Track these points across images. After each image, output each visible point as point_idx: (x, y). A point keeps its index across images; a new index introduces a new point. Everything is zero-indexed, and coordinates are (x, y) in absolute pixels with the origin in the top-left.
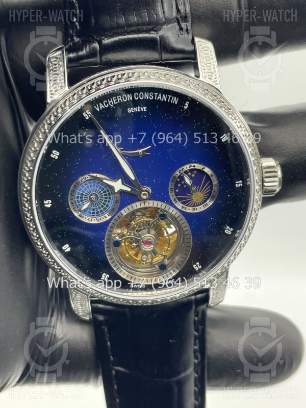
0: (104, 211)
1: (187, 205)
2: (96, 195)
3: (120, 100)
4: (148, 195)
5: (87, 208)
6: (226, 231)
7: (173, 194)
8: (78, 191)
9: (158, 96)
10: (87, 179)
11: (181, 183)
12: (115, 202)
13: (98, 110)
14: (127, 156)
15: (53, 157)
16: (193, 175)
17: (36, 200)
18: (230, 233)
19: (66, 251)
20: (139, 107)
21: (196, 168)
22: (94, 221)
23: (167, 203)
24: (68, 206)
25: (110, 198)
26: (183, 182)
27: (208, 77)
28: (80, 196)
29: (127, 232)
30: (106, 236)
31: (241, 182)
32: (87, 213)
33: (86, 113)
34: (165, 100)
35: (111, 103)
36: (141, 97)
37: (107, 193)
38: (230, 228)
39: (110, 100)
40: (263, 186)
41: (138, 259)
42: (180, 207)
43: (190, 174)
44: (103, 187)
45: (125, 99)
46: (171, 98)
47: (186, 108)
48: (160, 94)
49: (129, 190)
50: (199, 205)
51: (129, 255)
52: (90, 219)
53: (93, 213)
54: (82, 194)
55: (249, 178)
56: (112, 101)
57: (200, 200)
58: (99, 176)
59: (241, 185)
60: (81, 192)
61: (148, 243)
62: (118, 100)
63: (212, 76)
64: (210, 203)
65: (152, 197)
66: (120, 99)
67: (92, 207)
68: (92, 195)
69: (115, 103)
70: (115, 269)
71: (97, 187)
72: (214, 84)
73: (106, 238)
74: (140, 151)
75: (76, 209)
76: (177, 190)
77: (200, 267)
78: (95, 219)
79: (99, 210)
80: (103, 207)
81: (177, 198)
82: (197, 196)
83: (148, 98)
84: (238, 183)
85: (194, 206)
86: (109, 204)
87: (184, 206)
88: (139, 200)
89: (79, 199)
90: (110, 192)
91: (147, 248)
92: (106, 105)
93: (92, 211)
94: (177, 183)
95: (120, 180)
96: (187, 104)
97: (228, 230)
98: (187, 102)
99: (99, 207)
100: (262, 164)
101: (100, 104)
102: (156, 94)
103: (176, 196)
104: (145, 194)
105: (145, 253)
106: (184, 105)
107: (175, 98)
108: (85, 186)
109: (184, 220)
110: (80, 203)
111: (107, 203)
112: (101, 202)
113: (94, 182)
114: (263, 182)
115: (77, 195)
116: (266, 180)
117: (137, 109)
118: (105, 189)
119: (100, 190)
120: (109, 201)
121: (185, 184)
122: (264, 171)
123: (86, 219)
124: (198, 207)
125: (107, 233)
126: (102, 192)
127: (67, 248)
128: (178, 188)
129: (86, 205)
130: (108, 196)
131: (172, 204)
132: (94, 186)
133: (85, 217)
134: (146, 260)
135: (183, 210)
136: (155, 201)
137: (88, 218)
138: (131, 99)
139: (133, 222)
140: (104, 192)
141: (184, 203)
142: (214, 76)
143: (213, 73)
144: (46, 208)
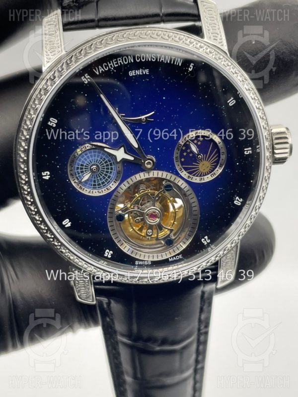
0: (106, 183)
1: (194, 175)
2: (97, 166)
3: (120, 63)
4: (152, 164)
5: (88, 180)
6: (235, 202)
7: (179, 163)
8: (77, 161)
9: (160, 58)
10: (88, 148)
12: (118, 173)
13: (98, 73)
14: (129, 123)
15: (51, 125)
16: (199, 143)
17: (33, 172)
18: (240, 204)
19: (66, 226)
20: (141, 70)
22: (95, 193)
23: (172, 173)
24: (68, 178)
25: (112, 169)
26: (189, 151)
27: (212, 38)
28: (80, 167)
29: (131, 206)
30: (109, 209)
31: (250, 148)
32: (88, 185)
33: (85, 77)
34: (168, 62)
35: (111, 66)
36: (143, 59)
37: (109, 163)
38: (240, 198)
39: (110, 63)
40: (273, 153)
41: (143, 234)
42: (186, 177)
43: (195, 142)
44: (104, 157)
45: (126, 61)
46: (175, 60)
47: (190, 70)
49: (132, 159)
50: (206, 175)
51: (133, 229)
52: (91, 192)
53: (94, 185)
54: (82, 165)
55: (258, 145)
56: (112, 64)
57: (207, 170)
59: (251, 151)
60: (81, 163)
61: (153, 216)
62: (119, 62)
63: (217, 37)
64: (219, 171)
65: (157, 167)
66: (121, 61)
67: (93, 179)
68: (92, 165)
69: (115, 66)
70: (119, 245)
71: (98, 157)
72: (219, 45)
73: (108, 211)
74: (143, 117)
75: (76, 181)
76: (183, 160)
77: (209, 241)
78: (97, 191)
79: (100, 182)
80: (104, 178)
81: (183, 168)
82: (204, 165)
83: (150, 60)
84: (247, 150)
85: (200, 176)
86: (112, 176)
87: (191, 176)
88: (143, 170)
89: (79, 170)
90: (112, 162)
91: (152, 222)
92: (106, 68)
93: (93, 183)
94: (182, 151)
95: (122, 149)
96: (192, 66)
97: (238, 201)
98: (192, 64)
99: (101, 179)
100: (271, 130)
101: (100, 67)
102: (159, 55)
103: (182, 165)
104: (149, 163)
105: (151, 227)
106: (189, 67)
107: (179, 60)
108: (85, 157)
109: (191, 191)
110: (81, 174)
111: (108, 174)
112: (103, 173)
113: (95, 152)
114: (273, 148)
115: (76, 166)
116: (276, 146)
117: (139, 72)
118: (107, 160)
119: (101, 160)
120: (111, 172)
121: (192, 152)
122: (274, 137)
123: (87, 191)
124: (205, 177)
125: (109, 207)
126: (103, 162)
127: (67, 223)
128: (184, 157)
129: (86, 177)
130: (110, 167)
131: (177, 174)
132: (95, 156)
133: (86, 189)
134: (152, 235)
135: (190, 180)
136: (159, 172)
137: (88, 190)
138: (132, 61)
139: (137, 194)
140: (106, 162)
141: (191, 173)
142: (219, 36)
143: (218, 34)
144: (45, 180)
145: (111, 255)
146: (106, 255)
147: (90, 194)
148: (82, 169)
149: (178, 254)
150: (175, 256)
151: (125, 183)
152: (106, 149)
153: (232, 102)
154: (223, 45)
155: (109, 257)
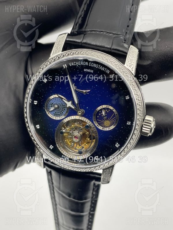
0: (60, 115)
1: (101, 126)
3: (82, 64)
5: (53, 111)
6: (116, 145)
7: (95, 117)
9: (100, 67)
12: (66, 112)
13: (71, 66)
14: (78, 92)
16: (108, 112)
18: (118, 147)
19: (37, 128)
20: (90, 70)
21: (110, 108)
22: (54, 118)
23: (90, 121)
24: (44, 107)
25: (64, 110)
27: (129, 66)
28: (51, 104)
29: (69, 129)
31: (130, 122)
32: (52, 113)
33: (65, 66)
34: (103, 70)
35: (77, 64)
36: (92, 65)
38: (119, 144)
39: (77, 63)
40: (142, 129)
42: (96, 125)
43: (106, 110)
44: (63, 103)
45: (84, 64)
46: (106, 70)
48: (101, 67)
49: (74, 108)
50: (107, 127)
54: (52, 103)
56: (78, 63)
57: (108, 125)
58: (62, 97)
59: (130, 124)
60: (52, 102)
61: (76, 137)
64: (112, 127)
65: (83, 115)
66: (82, 63)
67: (55, 111)
68: (57, 105)
69: (79, 65)
70: (57, 145)
72: (131, 70)
73: (57, 128)
74: (84, 91)
75: (48, 109)
76: (98, 117)
78: (55, 117)
79: (58, 114)
80: (60, 112)
82: (107, 123)
83: (95, 67)
84: (128, 123)
85: (104, 127)
86: (64, 113)
87: (99, 125)
88: (77, 115)
89: (50, 105)
91: (75, 140)
92: (75, 64)
93: (54, 113)
94: (99, 113)
97: (117, 145)
98: (114, 74)
99: (58, 112)
100: (145, 118)
101: (72, 63)
102: (100, 66)
103: (96, 119)
105: (74, 142)
107: (108, 70)
108: (55, 100)
110: (50, 107)
111: (62, 111)
112: (60, 110)
113: (60, 99)
116: (144, 126)
118: (63, 105)
119: (61, 104)
120: (64, 111)
121: (102, 114)
124: (105, 128)
125: (58, 126)
127: (38, 127)
128: (99, 116)
129: (52, 109)
130: (64, 108)
131: (93, 122)
132: (59, 101)
133: (50, 114)
134: (73, 146)
135: (98, 127)
136: (85, 118)
137: (52, 115)
138: (87, 65)
139: (73, 125)
140: (63, 106)
141: (99, 124)
142: (132, 66)
143: (132, 65)
144: (34, 104)
145: (52, 148)
146: (50, 147)
147: (52, 118)
148: (52, 105)
151: (68, 118)
152: (63, 100)
153: (127, 98)
154: (132, 70)
155: (51, 149)
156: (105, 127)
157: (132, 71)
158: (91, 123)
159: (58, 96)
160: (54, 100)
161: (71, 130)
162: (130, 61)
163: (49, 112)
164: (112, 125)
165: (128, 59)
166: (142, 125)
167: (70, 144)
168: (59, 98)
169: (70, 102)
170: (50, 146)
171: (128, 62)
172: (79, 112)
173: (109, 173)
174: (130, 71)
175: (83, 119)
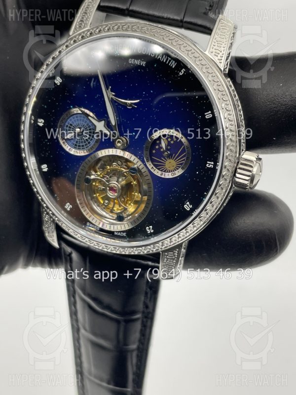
0: (85, 147)
1: (159, 169)
4: (122, 144)
6: (185, 206)
7: (148, 152)
8: (69, 120)
9: (159, 55)
11: (159, 146)
12: (96, 142)
14: (117, 102)
16: (172, 142)
18: (188, 210)
19: (44, 170)
20: (139, 61)
22: (73, 152)
23: (139, 158)
27: (214, 53)
28: (69, 125)
29: (101, 174)
30: (80, 170)
31: (213, 163)
32: (70, 143)
36: (144, 52)
38: (190, 205)
40: (235, 175)
42: (149, 167)
43: (169, 140)
44: (90, 124)
46: (170, 61)
47: (181, 74)
48: (161, 55)
50: (169, 172)
52: (71, 150)
53: (76, 145)
54: (71, 125)
56: (118, 48)
57: (172, 168)
59: (212, 166)
60: (71, 123)
61: (112, 189)
63: (218, 54)
64: (179, 172)
67: (76, 140)
70: (79, 202)
71: (85, 122)
72: (218, 62)
73: (79, 171)
74: (129, 102)
76: (154, 151)
77: (152, 231)
78: (75, 150)
79: (81, 144)
80: (85, 142)
81: (151, 158)
82: (170, 163)
83: (149, 54)
84: (209, 164)
85: (165, 171)
86: (91, 142)
87: (154, 168)
88: (115, 148)
89: (68, 128)
91: (111, 194)
92: (112, 50)
93: (75, 143)
94: (155, 144)
96: (183, 70)
97: (188, 206)
98: (184, 69)
99: (82, 142)
100: (243, 155)
102: (157, 53)
103: (150, 156)
105: (109, 199)
106: (180, 71)
107: (174, 62)
108: (76, 118)
111: (89, 141)
113: (84, 117)
116: (239, 171)
117: (137, 62)
118: (91, 127)
119: (87, 127)
120: (91, 139)
121: (162, 148)
122: (241, 162)
123: (67, 148)
124: (167, 174)
125: (81, 168)
126: (88, 129)
127: (45, 168)
128: (156, 150)
131: (143, 162)
132: (83, 120)
133: (67, 145)
134: (108, 205)
135: (152, 170)
136: (129, 154)
137: (69, 147)
138: (135, 51)
139: (108, 167)
140: (90, 129)
141: (156, 166)
142: (221, 54)
143: (221, 52)
144: (38, 126)
145: (70, 209)
146: (66, 207)
149: (123, 232)
150: (120, 232)
152: (89, 118)
153: (208, 115)
154: (221, 63)
155: (68, 209)
156: (167, 172)
157: (219, 64)
158: (140, 163)
159: (81, 111)
160: (74, 118)
161: (105, 177)
162: (216, 44)
163: (64, 141)
164: (179, 167)
165: (214, 40)
166: (236, 169)
167: (102, 202)
168: (82, 115)
169: (103, 122)
170: (67, 205)
171: (212, 46)
172: (119, 142)
173: (174, 259)
174: (215, 62)
175: (127, 155)
